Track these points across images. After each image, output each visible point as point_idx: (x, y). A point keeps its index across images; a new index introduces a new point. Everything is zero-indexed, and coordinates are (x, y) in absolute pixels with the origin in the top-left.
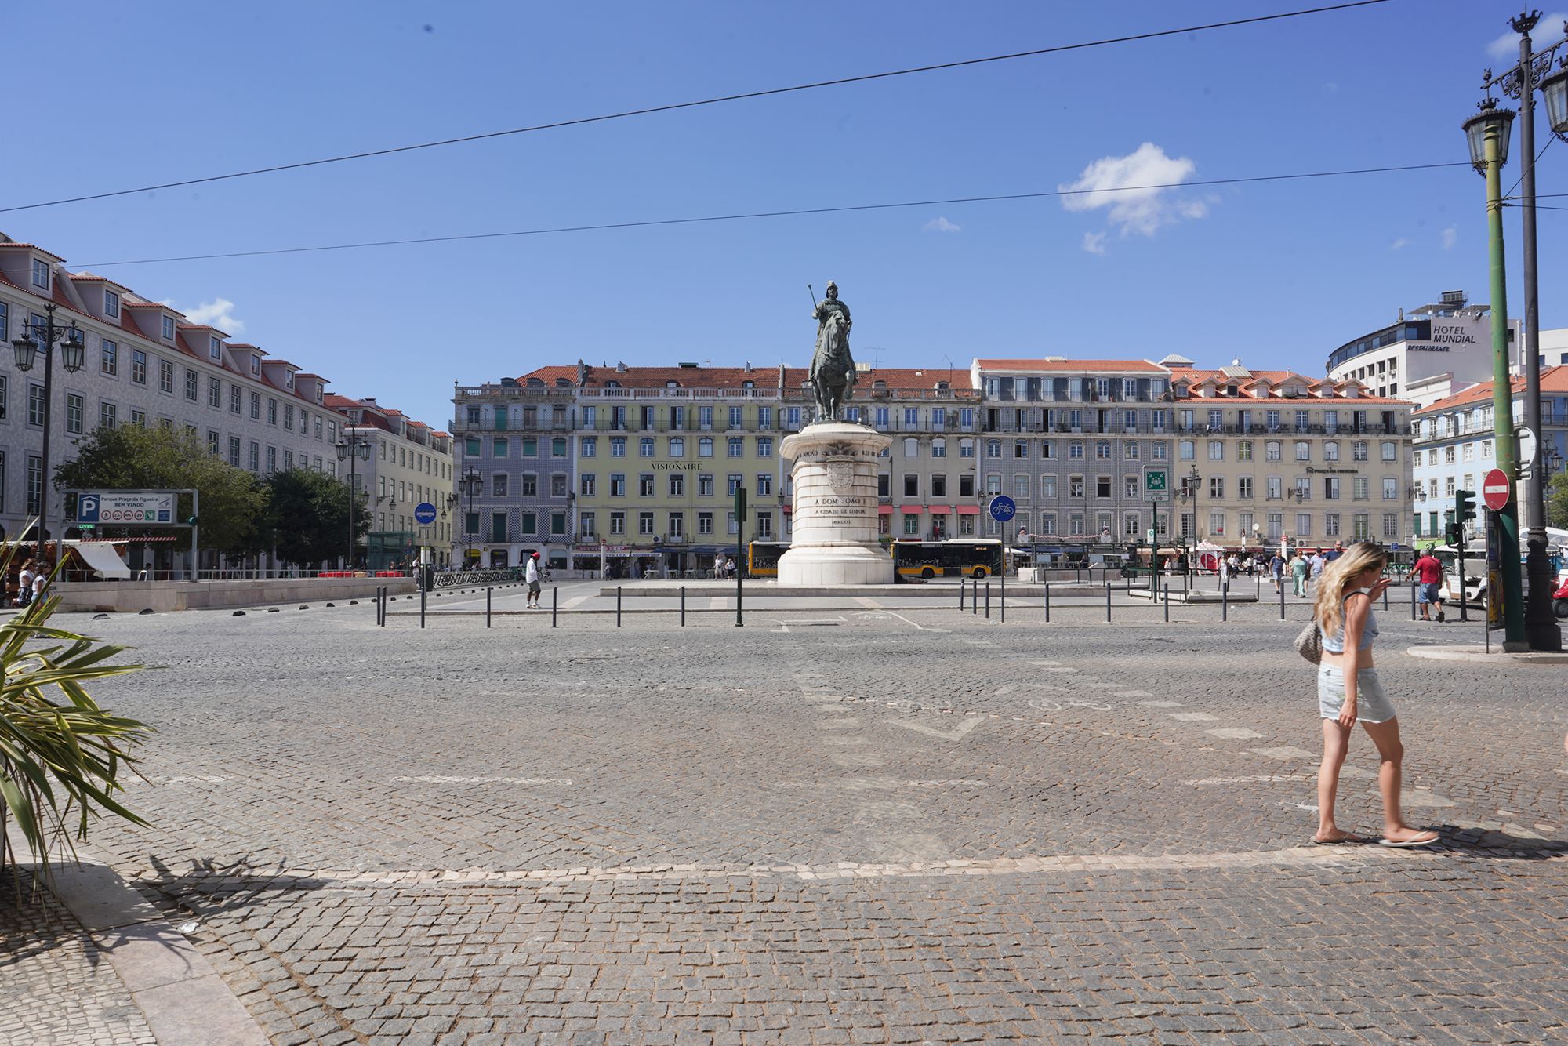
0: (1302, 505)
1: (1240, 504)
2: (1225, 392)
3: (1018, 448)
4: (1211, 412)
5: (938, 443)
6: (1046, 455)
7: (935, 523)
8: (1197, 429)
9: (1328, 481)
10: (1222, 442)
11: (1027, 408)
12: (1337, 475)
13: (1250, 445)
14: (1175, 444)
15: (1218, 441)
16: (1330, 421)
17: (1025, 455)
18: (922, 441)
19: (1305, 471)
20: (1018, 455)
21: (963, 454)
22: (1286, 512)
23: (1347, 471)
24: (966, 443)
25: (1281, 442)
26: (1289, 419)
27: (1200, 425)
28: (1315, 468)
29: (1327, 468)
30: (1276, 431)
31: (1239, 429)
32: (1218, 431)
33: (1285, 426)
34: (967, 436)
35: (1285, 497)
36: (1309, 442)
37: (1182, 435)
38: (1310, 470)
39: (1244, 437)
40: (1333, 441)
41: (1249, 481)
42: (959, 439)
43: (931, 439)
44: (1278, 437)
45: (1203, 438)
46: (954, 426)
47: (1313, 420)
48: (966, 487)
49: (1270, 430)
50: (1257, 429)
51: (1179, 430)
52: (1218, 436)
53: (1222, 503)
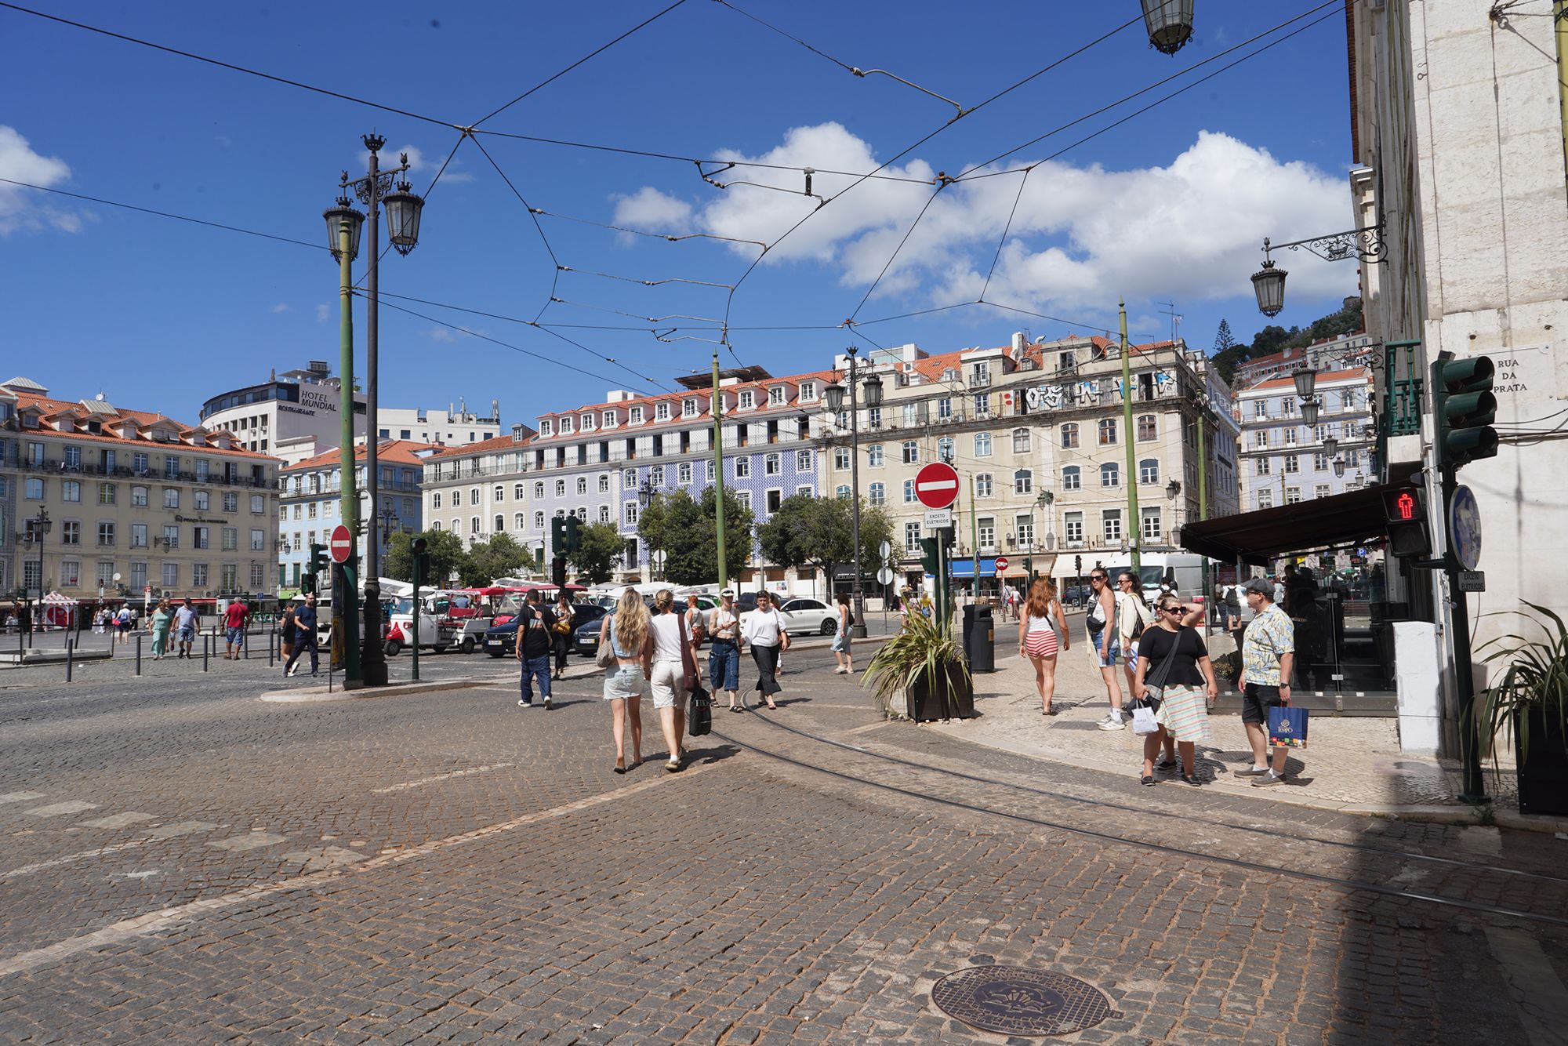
0: (168, 555)
1: (99, 551)
2: (85, 428)
4: (67, 448)
8: (49, 466)
9: (197, 531)
10: (80, 483)
12: (207, 525)
13: (113, 488)
14: (19, 481)
15: (74, 481)
16: (201, 470)
19: (173, 519)
22: (151, 561)
23: (217, 522)
25: (148, 488)
26: (160, 465)
27: (53, 462)
28: (184, 517)
29: (197, 518)
30: (143, 476)
31: (102, 470)
32: (76, 471)
33: (154, 470)
35: (152, 546)
36: (179, 489)
37: (29, 471)
38: (178, 519)
39: (107, 479)
40: (204, 491)
41: (111, 527)
44: (146, 481)
45: (55, 476)
47: (183, 467)
49: (137, 473)
50: (119, 472)
51: (26, 465)
52: (75, 476)
53: (77, 550)
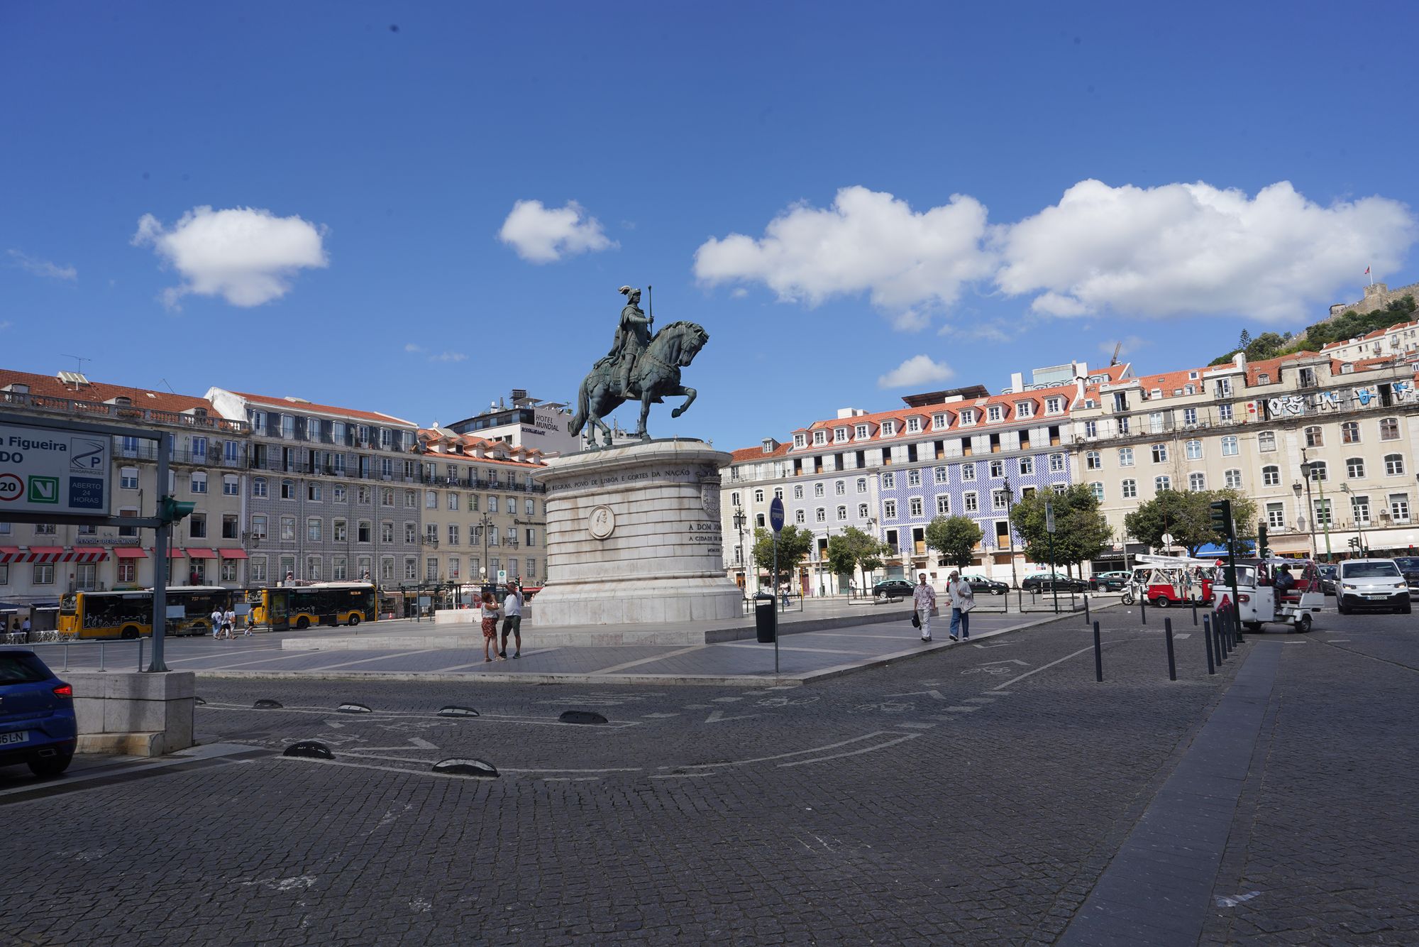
0: (518, 551)
1: (470, 550)
2: (453, 450)
3: (285, 488)
4: (449, 467)
5: (199, 477)
6: (311, 498)
7: (193, 568)
8: (439, 481)
9: (528, 531)
10: (457, 494)
11: (295, 447)
12: (534, 527)
13: (477, 497)
14: (423, 493)
15: (454, 493)
16: (528, 484)
17: (291, 496)
18: (180, 473)
19: (513, 522)
20: (285, 495)
21: (227, 491)
22: (502, 557)
23: (539, 524)
24: (231, 479)
25: (497, 497)
26: (502, 478)
27: (442, 478)
28: (520, 520)
29: (527, 521)
30: (496, 488)
31: (467, 484)
32: (455, 484)
33: (501, 483)
34: (232, 470)
35: (501, 544)
36: (516, 498)
37: (429, 486)
38: (517, 522)
39: (474, 491)
40: (530, 499)
42: (223, 474)
43: (191, 471)
44: (496, 492)
45: (444, 489)
46: (217, 459)
47: (519, 480)
48: (229, 529)
49: (491, 485)
50: (482, 485)
51: (425, 479)
52: (455, 489)
53: (458, 549)
